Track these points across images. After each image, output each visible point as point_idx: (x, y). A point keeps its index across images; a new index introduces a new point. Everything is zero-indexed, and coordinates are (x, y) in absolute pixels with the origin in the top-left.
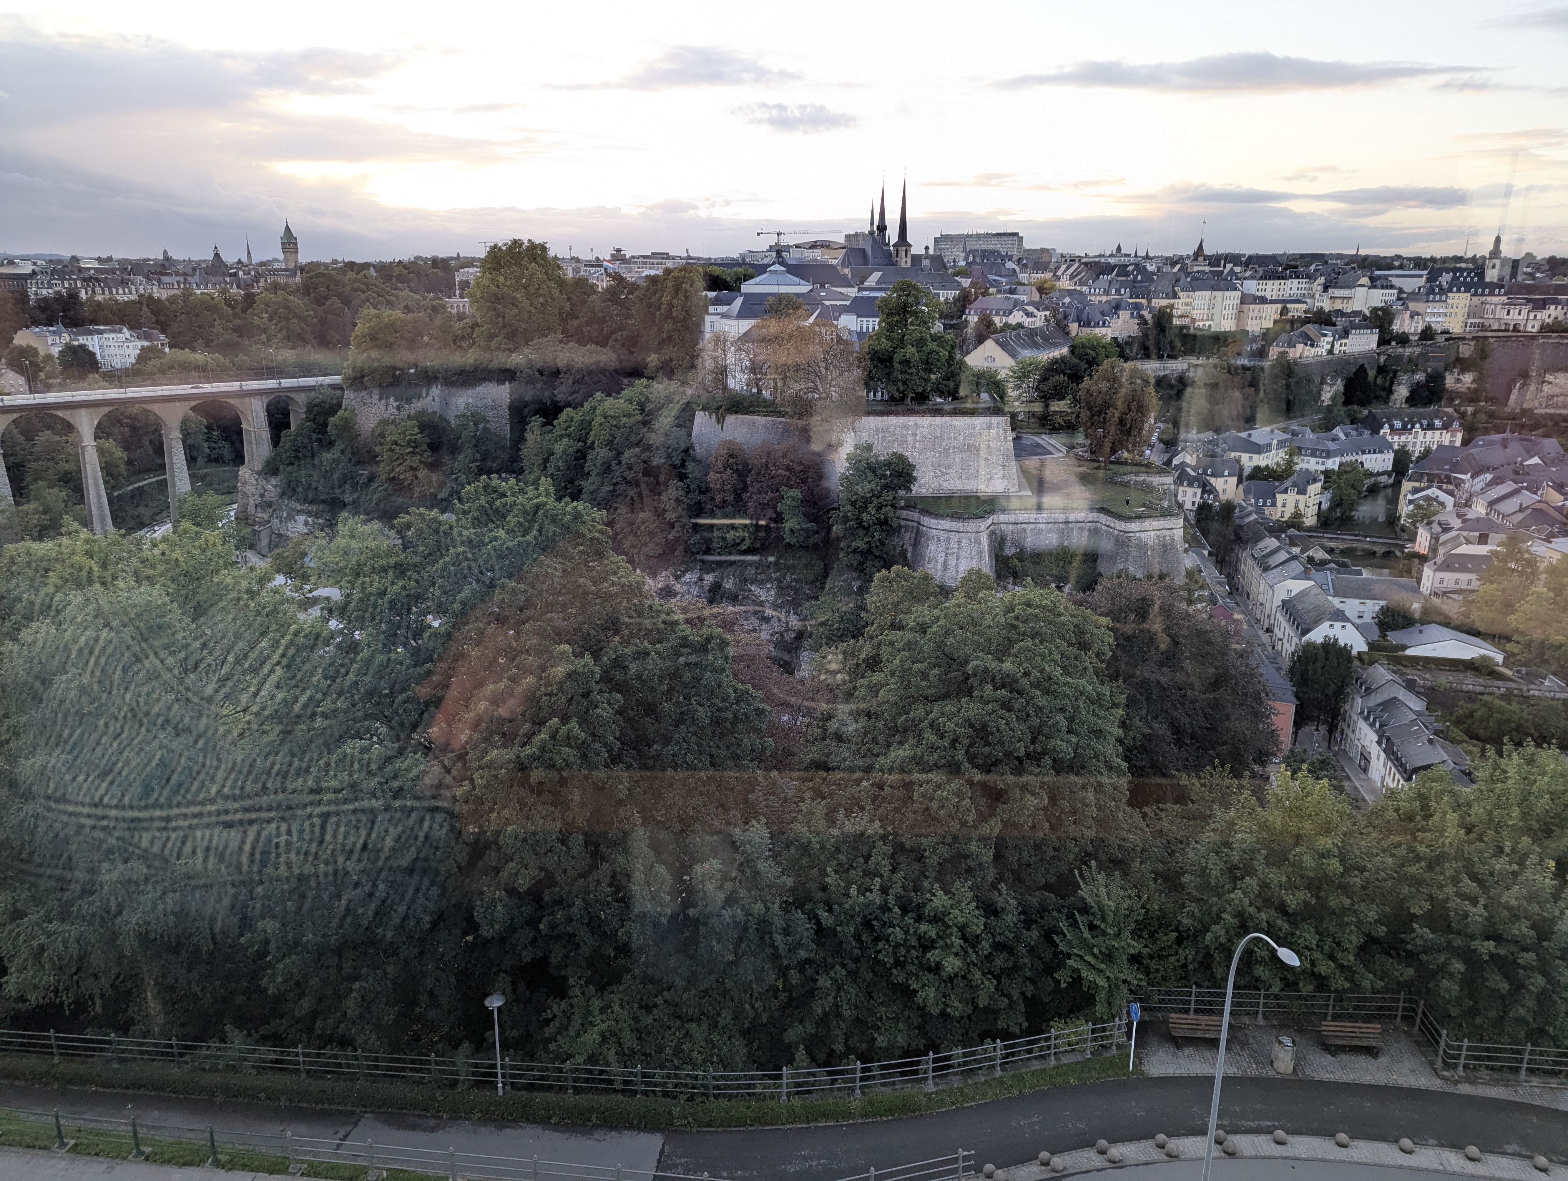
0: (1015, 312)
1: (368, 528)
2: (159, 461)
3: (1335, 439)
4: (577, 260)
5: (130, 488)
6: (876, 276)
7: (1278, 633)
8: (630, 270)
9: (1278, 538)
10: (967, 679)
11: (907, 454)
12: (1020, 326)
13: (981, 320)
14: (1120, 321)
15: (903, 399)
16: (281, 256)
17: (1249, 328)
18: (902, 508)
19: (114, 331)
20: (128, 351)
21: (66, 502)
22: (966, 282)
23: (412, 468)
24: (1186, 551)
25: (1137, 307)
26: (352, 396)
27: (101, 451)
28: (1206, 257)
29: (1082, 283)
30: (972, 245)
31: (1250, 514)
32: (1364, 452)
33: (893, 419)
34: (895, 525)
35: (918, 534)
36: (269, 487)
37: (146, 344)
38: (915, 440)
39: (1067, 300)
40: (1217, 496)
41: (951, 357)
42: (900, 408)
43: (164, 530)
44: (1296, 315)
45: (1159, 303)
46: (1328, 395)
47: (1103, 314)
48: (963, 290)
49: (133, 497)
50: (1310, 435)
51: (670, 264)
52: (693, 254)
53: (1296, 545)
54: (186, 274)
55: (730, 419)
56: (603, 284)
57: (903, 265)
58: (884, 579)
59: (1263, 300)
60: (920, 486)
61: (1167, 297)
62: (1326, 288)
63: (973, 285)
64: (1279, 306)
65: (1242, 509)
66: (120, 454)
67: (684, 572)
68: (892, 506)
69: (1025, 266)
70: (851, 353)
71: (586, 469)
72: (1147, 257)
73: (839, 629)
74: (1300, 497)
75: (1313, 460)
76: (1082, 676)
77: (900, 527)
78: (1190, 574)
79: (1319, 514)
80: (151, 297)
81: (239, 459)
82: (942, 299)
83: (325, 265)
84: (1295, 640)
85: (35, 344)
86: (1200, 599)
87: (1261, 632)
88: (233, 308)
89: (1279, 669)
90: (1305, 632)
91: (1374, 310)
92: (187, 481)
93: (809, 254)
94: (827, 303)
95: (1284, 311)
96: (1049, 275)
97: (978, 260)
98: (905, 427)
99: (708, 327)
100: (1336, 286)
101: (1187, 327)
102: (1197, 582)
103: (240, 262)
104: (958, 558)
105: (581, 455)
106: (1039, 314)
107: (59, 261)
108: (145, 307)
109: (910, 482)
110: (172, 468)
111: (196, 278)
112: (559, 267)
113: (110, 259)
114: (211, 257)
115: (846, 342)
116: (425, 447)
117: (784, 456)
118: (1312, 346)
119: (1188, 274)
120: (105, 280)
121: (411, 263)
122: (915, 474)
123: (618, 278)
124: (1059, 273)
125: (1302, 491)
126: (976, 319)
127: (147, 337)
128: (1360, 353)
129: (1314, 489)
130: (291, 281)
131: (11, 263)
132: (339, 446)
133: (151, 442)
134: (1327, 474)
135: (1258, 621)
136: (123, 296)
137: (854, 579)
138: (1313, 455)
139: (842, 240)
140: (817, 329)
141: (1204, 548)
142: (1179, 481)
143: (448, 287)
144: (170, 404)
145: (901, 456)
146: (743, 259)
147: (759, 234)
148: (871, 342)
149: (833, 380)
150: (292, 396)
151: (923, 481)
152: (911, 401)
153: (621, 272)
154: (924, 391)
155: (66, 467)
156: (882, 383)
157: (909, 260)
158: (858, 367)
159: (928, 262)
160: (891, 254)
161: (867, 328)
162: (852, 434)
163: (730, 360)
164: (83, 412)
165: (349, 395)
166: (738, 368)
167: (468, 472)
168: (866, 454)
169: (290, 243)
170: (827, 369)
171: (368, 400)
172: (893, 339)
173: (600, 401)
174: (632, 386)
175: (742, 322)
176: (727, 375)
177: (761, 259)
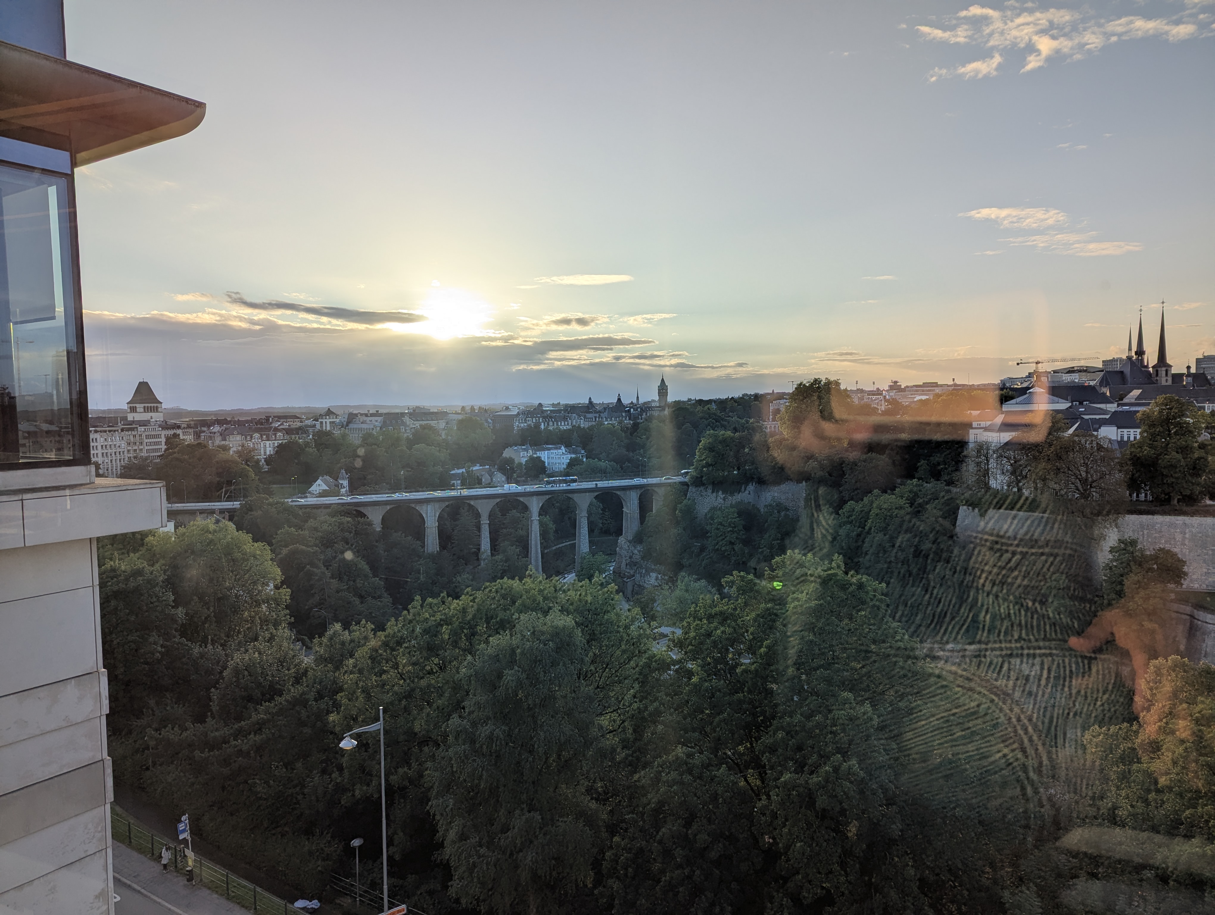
1: (697, 585)
2: (572, 531)
4: (861, 391)
5: (554, 548)
6: (1136, 392)
8: (905, 397)
11: (1176, 550)
15: (1168, 501)
16: (657, 398)
19: (556, 448)
20: (563, 461)
21: (518, 555)
23: (732, 543)
26: (694, 490)
27: (541, 523)
33: (1159, 518)
34: (1165, 616)
35: (1194, 628)
36: (636, 552)
37: (573, 456)
38: (1184, 538)
42: (1167, 508)
43: (571, 577)
49: (555, 554)
51: (938, 390)
52: (958, 382)
54: (600, 412)
55: (991, 513)
56: (883, 407)
57: (1164, 383)
58: (1161, 667)
60: (1192, 581)
66: (552, 526)
70: (1112, 459)
71: (864, 549)
77: (1170, 617)
80: (579, 427)
81: (619, 532)
83: (684, 402)
85: (513, 457)
88: (625, 432)
92: (587, 545)
93: (1067, 378)
94: (1087, 417)
98: (1171, 525)
99: (971, 439)
103: (632, 403)
107: (532, 407)
108: (575, 433)
109: (1180, 577)
110: (579, 536)
111: (606, 414)
112: (848, 396)
113: (559, 404)
114: (615, 401)
115: (1107, 450)
116: (741, 527)
120: (555, 417)
121: (740, 398)
122: (1185, 569)
123: (894, 402)
127: (574, 452)
130: (662, 413)
131: (507, 408)
133: (569, 518)
136: (564, 426)
140: (1076, 439)
143: (765, 414)
144: (583, 494)
145: (1169, 552)
146: (1004, 384)
147: (1018, 364)
148: (1133, 450)
149: (1093, 482)
150: (656, 489)
151: (1195, 577)
152: (1178, 502)
153: (898, 398)
154: (1191, 494)
155: (521, 533)
156: (1146, 485)
157: (1170, 379)
158: (1120, 471)
159: (1190, 379)
160: (1150, 374)
161: (1129, 438)
162: (1115, 530)
163: (992, 464)
164: (535, 498)
165: (692, 489)
166: (999, 472)
167: (771, 547)
168: (1130, 549)
169: (663, 389)
170: (1087, 472)
171: (704, 493)
172: (1156, 447)
173: (877, 497)
174: (904, 485)
175: (1002, 434)
176: (989, 477)
177: (1022, 383)
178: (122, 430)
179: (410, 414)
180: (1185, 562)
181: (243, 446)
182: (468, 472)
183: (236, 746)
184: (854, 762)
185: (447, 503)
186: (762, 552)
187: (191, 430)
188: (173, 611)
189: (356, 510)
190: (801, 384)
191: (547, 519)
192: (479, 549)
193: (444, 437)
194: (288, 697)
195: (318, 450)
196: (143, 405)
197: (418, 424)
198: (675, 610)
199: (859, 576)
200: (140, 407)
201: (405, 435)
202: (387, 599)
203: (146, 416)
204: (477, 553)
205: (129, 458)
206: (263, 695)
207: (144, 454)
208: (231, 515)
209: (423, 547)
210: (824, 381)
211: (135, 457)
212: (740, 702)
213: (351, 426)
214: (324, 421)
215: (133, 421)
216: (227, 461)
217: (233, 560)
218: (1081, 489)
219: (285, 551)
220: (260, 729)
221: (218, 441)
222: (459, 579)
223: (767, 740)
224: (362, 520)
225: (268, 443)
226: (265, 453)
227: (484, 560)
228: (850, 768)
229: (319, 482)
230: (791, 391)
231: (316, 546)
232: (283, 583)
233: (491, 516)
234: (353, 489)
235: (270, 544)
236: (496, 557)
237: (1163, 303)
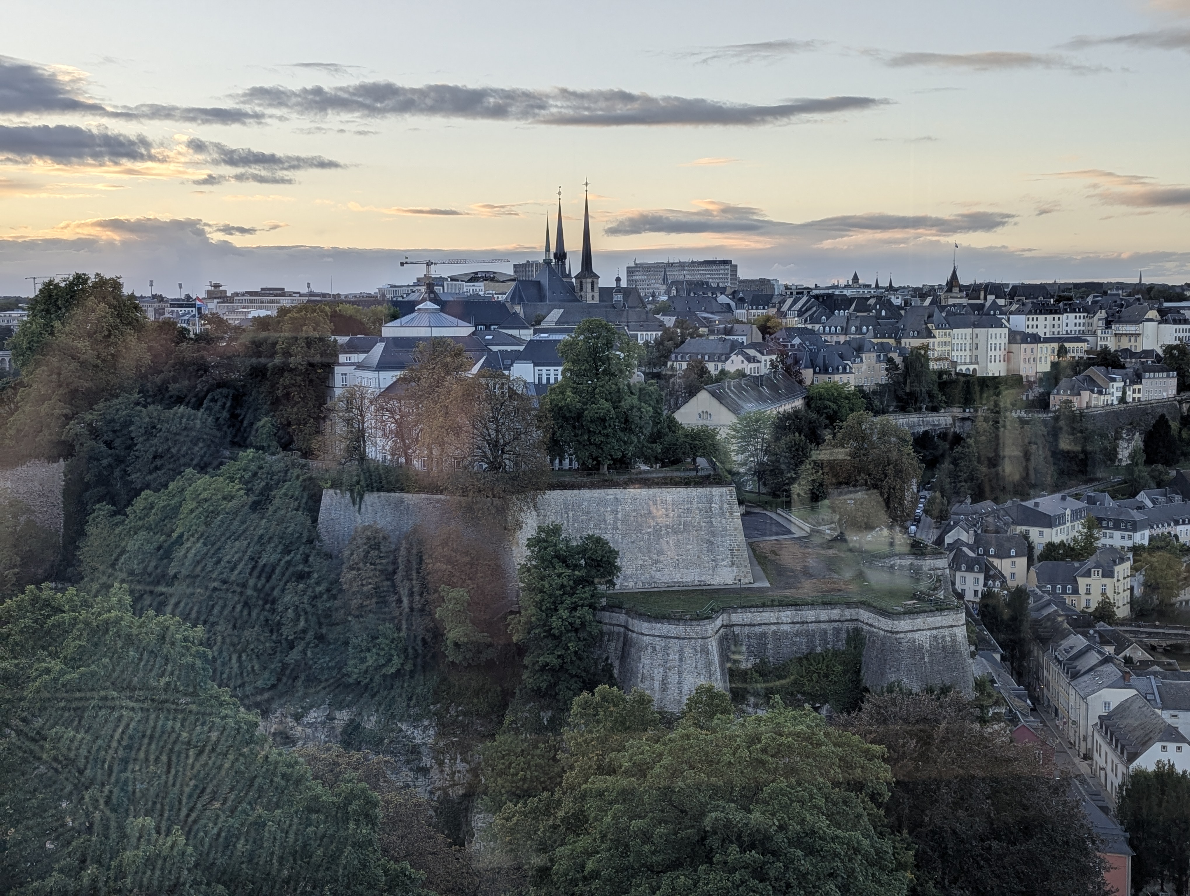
0: (733, 357)
3: (1140, 507)
4: (160, 299)
6: (556, 314)
7: (1099, 760)
8: (233, 311)
9: (1084, 634)
10: (704, 839)
11: (607, 537)
12: (741, 374)
13: (690, 368)
14: (864, 367)
15: (597, 468)
17: (1023, 373)
18: (603, 609)
22: (670, 321)
24: (973, 655)
25: (883, 348)
28: (962, 288)
29: (814, 320)
30: (674, 275)
31: (1048, 604)
32: (1177, 523)
33: (586, 493)
34: (595, 632)
35: (627, 643)
38: (616, 519)
39: (797, 341)
40: (1004, 582)
41: (658, 413)
42: (596, 478)
44: (1077, 355)
45: (910, 343)
46: (1126, 453)
47: (842, 357)
48: (666, 330)
50: (1110, 503)
51: (285, 302)
52: (316, 290)
53: (1108, 643)
55: (370, 498)
56: (197, 328)
57: (590, 301)
58: (586, 705)
59: (1035, 339)
60: (625, 578)
61: (919, 336)
62: (1108, 324)
63: (678, 324)
64: (1056, 346)
65: (1039, 598)
67: (306, 710)
68: (591, 606)
69: (742, 300)
70: (528, 411)
71: (171, 572)
72: (891, 288)
73: (524, 780)
74: (1106, 581)
75: (1117, 534)
76: (854, 828)
77: (602, 633)
78: (980, 685)
79: (1132, 602)
82: (641, 342)
84: (1121, 769)
86: (997, 718)
87: (1077, 760)
89: (1105, 810)
90: (1133, 757)
91: (1169, 349)
93: (469, 288)
94: (495, 348)
95: (1062, 351)
96: (773, 311)
97: (684, 294)
98: (601, 502)
99: (338, 381)
100: (1120, 321)
101: (947, 372)
102: (990, 696)
104: (680, 673)
105: (164, 553)
106: (763, 358)
109: (611, 574)
112: (136, 308)
115: (521, 397)
117: (445, 543)
118: (1100, 393)
119: (942, 308)
122: (618, 562)
123: (216, 320)
124: (785, 308)
125: (1108, 574)
126: (684, 365)
128: (1158, 401)
129: (1123, 569)
134: (1136, 550)
135: (1072, 745)
137: (542, 708)
138: (1117, 527)
139: (510, 271)
141: (995, 650)
142: (955, 565)
145: (599, 540)
146: (384, 295)
147: (402, 264)
148: (553, 396)
149: (505, 444)
151: (629, 572)
152: (609, 469)
153: (220, 312)
154: (624, 456)
156: (570, 448)
157: (597, 295)
158: (538, 428)
159: (619, 297)
160: (573, 288)
161: (548, 379)
162: (534, 513)
163: (370, 421)
166: (379, 433)
168: (553, 539)
170: (497, 431)
172: (582, 392)
173: (191, 480)
174: (235, 459)
175: (383, 374)
176: (364, 442)
177: (408, 295)
180: (617, 553)
190: (50, 283)
199: (162, 618)
210: (93, 279)
218: (490, 456)
230: (32, 296)
237: (587, 184)
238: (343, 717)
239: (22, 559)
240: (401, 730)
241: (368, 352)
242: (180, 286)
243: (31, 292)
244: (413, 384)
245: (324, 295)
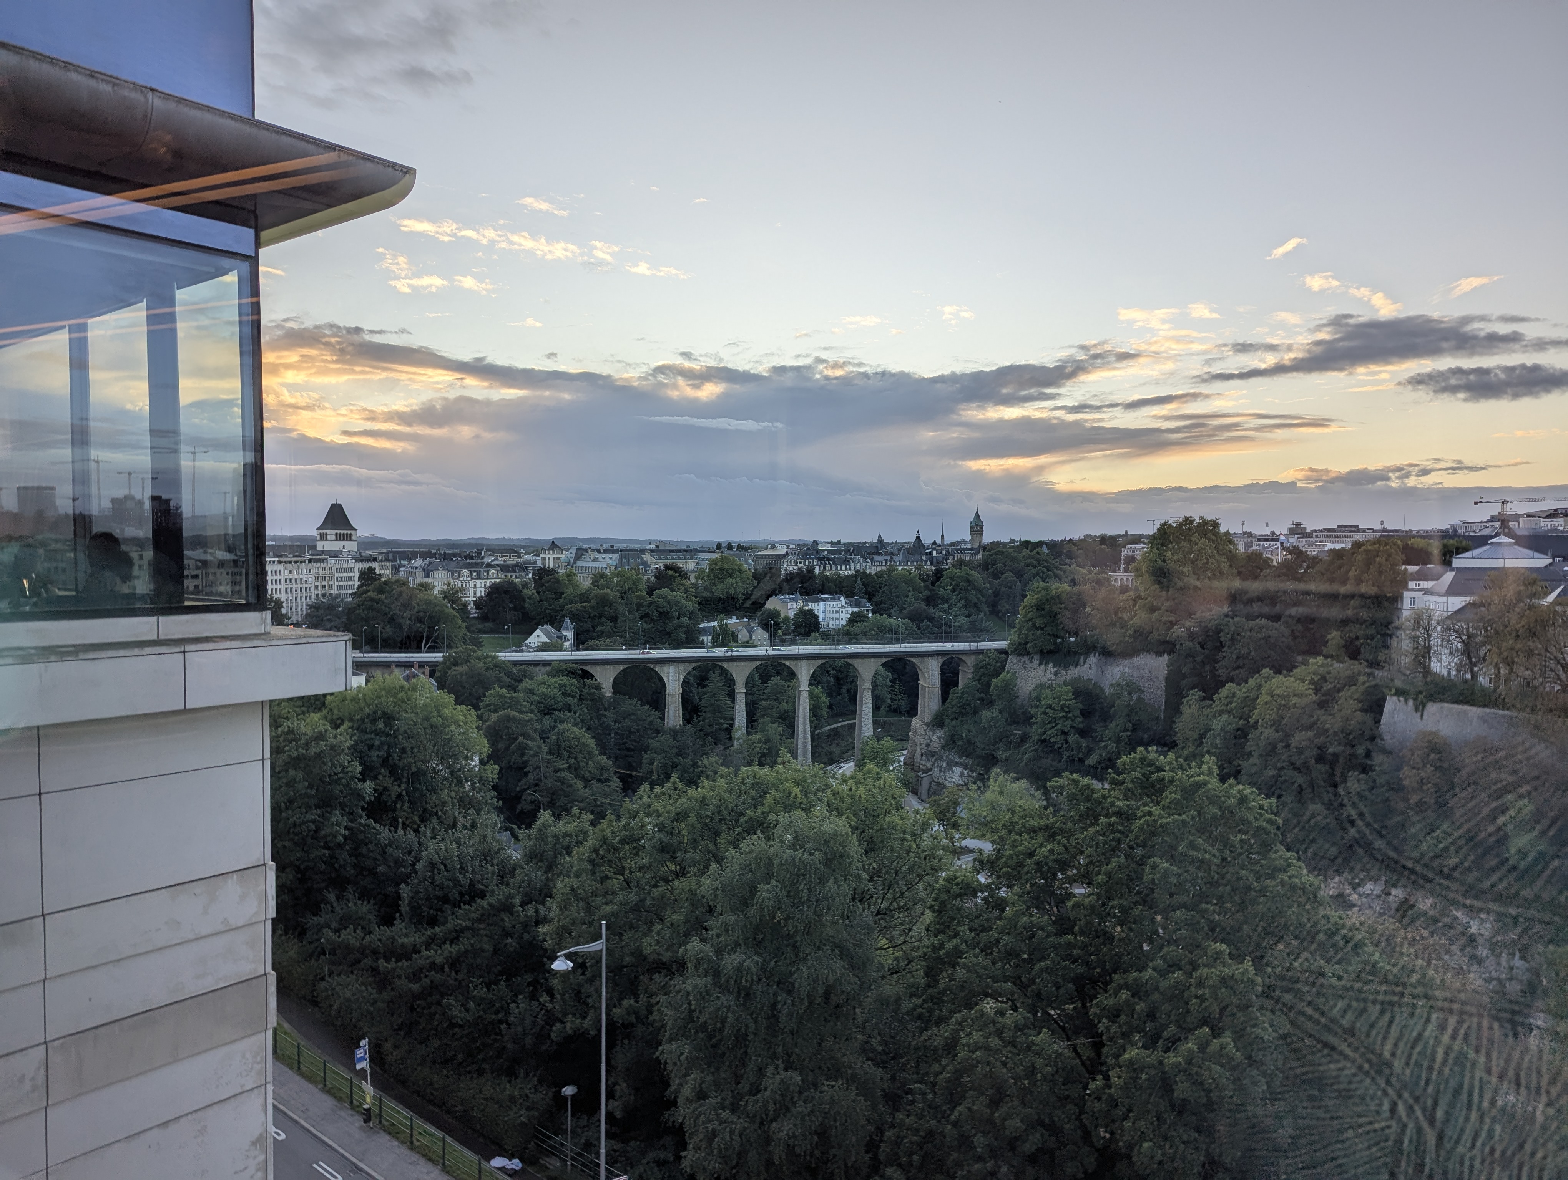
1: (1016, 786)
2: (852, 708)
4: (1250, 535)
5: (828, 728)
8: (1310, 544)
16: (968, 538)
19: (834, 599)
20: (842, 615)
21: (782, 735)
23: (1064, 733)
26: (1015, 660)
27: (812, 696)
36: (935, 738)
37: (856, 610)
43: (848, 768)
49: (829, 736)
51: (1359, 537)
52: (1388, 526)
54: (893, 554)
55: (1432, 708)
56: (1279, 558)
66: (824, 699)
67: (1364, 881)
71: (1248, 748)
80: (864, 573)
81: (912, 711)
83: (1004, 544)
85: (778, 608)
88: (925, 581)
92: (871, 726)
93: (1546, 524)
99: (1406, 604)
103: (935, 543)
105: (1242, 734)
107: (804, 545)
108: (859, 581)
110: (861, 714)
111: (900, 557)
112: (1231, 542)
113: (839, 542)
114: (913, 539)
116: (1077, 713)
120: (833, 560)
121: (1080, 540)
123: (1296, 552)
127: (857, 604)
130: (974, 558)
131: (773, 547)
132: (998, 705)
133: (848, 691)
136: (845, 571)
140: (1559, 608)
143: (1114, 562)
144: (867, 660)
146: (1455, 531)
147: (1476, 503)
150: (963, 657)
153: (1300, 545)
155: (785, 706)
163: (1435, 640)
164: (804, 663)
165: (1012, 659)
166: (1445, 651)
167: (1118, 740)
169: (977, 527)
171: (1029, 665)
173: (1268, 679)
174: (1306, 663)
175: (1451, 599)
176: (1430, 658)
177: (1481, 530)
178: (310, 561)
179: (652, 551)
181: (449, 585)
182: (720, 626)
183: (428, 958)
184: (1227, 1039)
185: (694, 665)
186: (1106, 746)
187: (389, 564)
188: (360, 785)
189: (582, 670)
190: (1165, 524)
191: (818, 690)
192: (732, 725)
193: (693, 580)
194: (492, 900)
195: (538, 593)
196: (334, 532)
197: (661, 564)
198: (985, 817)
199: (1241, 787)
200: (332, 534)
201: (646, 577)
202: (616, 783)
203: (337, 545)
204: (729, 730)
205: (317, 595)
206: (462, 894)
207: (334, 591)
208: (433, 669)
209: (662, 718)
210: (1197, 520)
211: (324, 595)
212: (1070, 945)
213: (580, 563)
214: (547, 556)
215: (323, 551)
216: (429, 603)
217: (432, 726)
219: (494, 717)
220: (457, 938)
221: (420, 578)
222: (705, 762)
223: (1105, 1000)
224: (588, 682)
225: (478, 581)
226: (475, 594)
227: (738, 739)
228: (1222, 1047)
229: (538, 632)
230: (1151, 533)
231: (532, 712)
232: (490, 757)
233: (749, 683)
234: (580, 642)
235: (477, 708)
236: (753, 737)
238: (1397, 893)
239: (1134, 725)
240: (1457, 918)
241: (1437, 579)
242: (1267, 525)
243: (1150, 530)
244: (1483, 609)
245: (1397, 531)
